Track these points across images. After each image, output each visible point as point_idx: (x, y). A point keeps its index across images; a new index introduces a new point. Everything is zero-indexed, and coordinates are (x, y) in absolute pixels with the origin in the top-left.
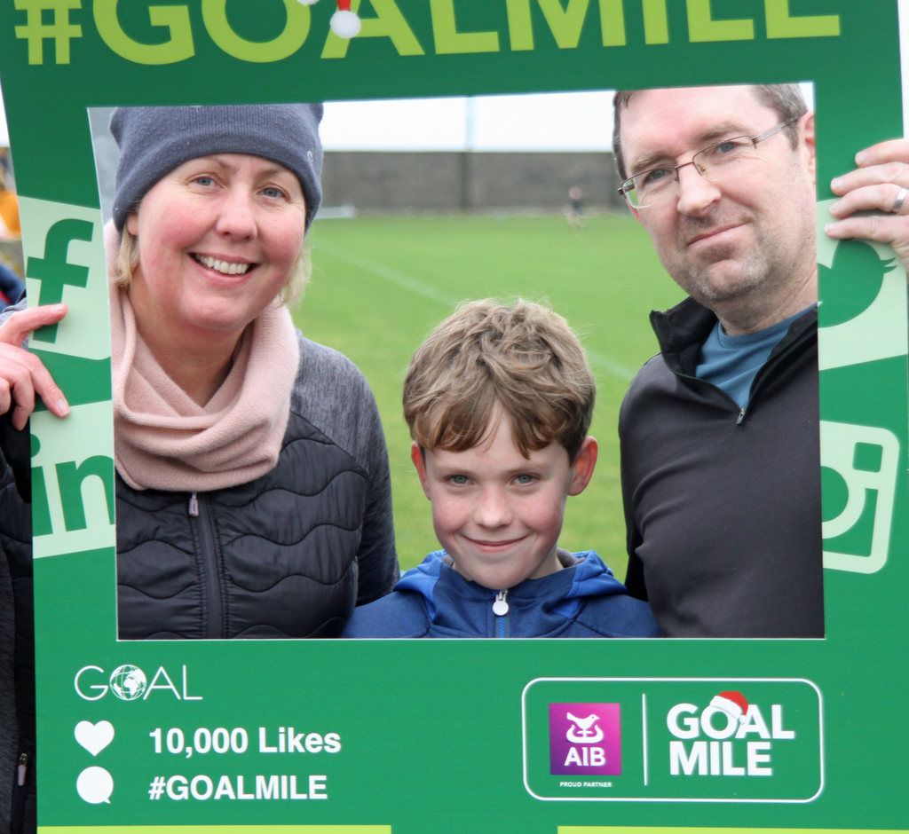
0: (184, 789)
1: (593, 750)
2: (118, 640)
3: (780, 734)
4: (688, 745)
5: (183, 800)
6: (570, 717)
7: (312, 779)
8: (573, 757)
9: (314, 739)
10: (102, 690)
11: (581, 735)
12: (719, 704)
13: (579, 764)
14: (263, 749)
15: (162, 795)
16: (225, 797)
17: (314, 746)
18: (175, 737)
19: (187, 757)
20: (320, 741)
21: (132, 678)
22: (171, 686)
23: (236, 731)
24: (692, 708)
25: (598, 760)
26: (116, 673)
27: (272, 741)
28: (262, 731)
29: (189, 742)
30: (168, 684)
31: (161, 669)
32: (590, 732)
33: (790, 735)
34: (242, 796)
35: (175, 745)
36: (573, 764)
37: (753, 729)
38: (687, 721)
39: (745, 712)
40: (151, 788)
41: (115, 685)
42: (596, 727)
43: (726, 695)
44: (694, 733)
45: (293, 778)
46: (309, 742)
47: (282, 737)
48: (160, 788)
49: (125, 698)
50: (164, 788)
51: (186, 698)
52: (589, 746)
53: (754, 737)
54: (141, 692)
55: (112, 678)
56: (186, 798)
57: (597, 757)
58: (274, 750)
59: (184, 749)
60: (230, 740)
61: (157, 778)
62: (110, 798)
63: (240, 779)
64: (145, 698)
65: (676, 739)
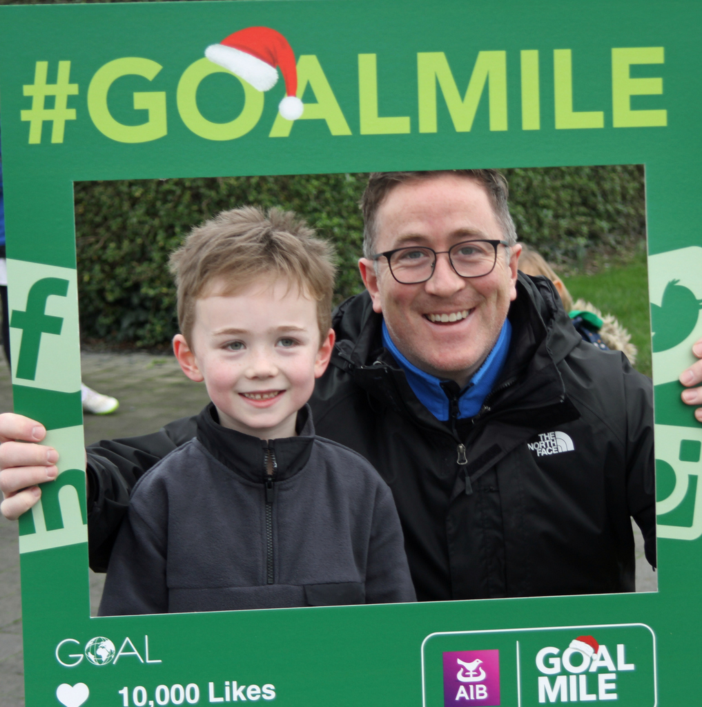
1: (478, 686)
2: (91, 617)
3: (623, 666)
4: (552, 679)
6: (460, 662)
8: (462, 693)
9: (254, 690)
10: (79, 658)
11: (468, 676)
12: (577, 646)
13: (467, 698)
14: (212, 699)
17: (254, 695)
18: (140, 694)
20: (258, 691)
21: (103, 647)
22: (136, 653)
23: (190, 686)
24: (555, 651)
25: (482, 695)
26: (90, 644)
27: (220, 692)
28: (211, 685)
29: (151, 696)
30: (133, 651)
31: (127, 639)
32: (476, 673)
33: (631, 667)
35: (140, 699)
36: (463, 699)
37: (602, 664)
38: (552, 661)
39: (596, 651)
41: (89, 653)
42: (480, 669)
43: (581, 639)
44: (557, 670)
46: (249, 692)
47: (227, 689)
49: (98, 664)
51: (148, 661)
52: (474, 684)
53: (603, 670)
54: (111, 658)
55: (87, 648)
57: (481, 692)
58: (221, 700)
59: (147, 703)
60: (185, 694)
64: (114, 663)
65: (543, 675)
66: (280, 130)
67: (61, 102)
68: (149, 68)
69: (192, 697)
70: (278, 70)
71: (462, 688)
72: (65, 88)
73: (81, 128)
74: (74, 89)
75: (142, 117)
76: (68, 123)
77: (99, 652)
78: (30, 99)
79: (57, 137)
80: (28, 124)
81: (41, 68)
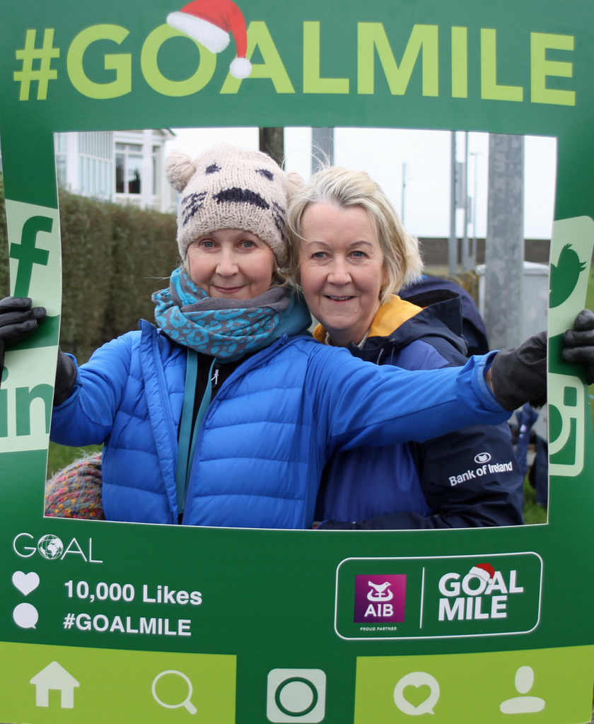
0: (89, 623)
1: (385, 606)
2: (44, 517)
3: (514, 589)
4: (452, 601)
5: (87, 630)
6: (370, 584)
7: (181, 622)
8: (371, 610)
9: (182, 595)
10: (32, 551)
11: (378, 596)
12: (476, 572)
13: (375, 615)
14: (146, 599)
15: (72, 626)
16: (117, 631)
17: (183, 600)
18: (83, 588)
19: (92, 601)
20: (187, 596)
21: (53, 544)
22: (81, 552)
23: (126, 586)
24: (456, 576)
25: (388, 613)
26: (42, 539)
27: (152, 594)
28: (145, 587)
29: (92, 591)
30: (79, 551)
31: (74, 539)
32: (384, 594)
33: (521, 590)
34: (129, 630)
35: (83, 593)
36: (371, 616)
37: (496, 587)
38: (453, 585)
39: (492, 577)
40: (65, 621)
41: (41, 548)
42: (389, 591)
43: (479, 566)
44: (457, 592)
45: (167, 621)
46: (179, 597)
47: (159, 592)
48: (71, 621)
49: (48, 558)
50: (74, 621)
51: (91, 561)
52: (382, 603)
53: (497, 593)
54: (59, 554)
55: (39, 543)
56: (90, 629)
57: (388, 610)
58: (153, 601)
59: (89, 596)
60: (122, 592)
61: (69, 614)
62: (36, 625)
63: (129, 619)
64: (62, 559)
65: (444, 597)
66: (230, 87)
67: (45, 64)
68: (118, 34)
69: (128, 595)
70: (229, 34)
71: (371, 606)
72: (49, 52)
73: (61, 85)
74: (56, 53)
75: (110, 76)
76: (51, 82)
78: (21, 62)
79: (42, 95)
80: (19, 83)
81: (31, 35)
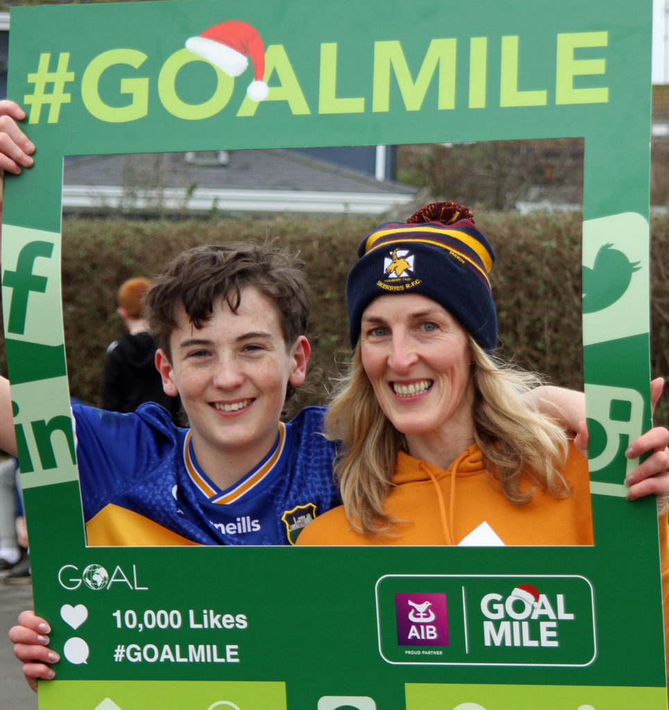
0: (138, 654)
1: (428, 627)
5: (138, 662)
6: (410, 603)
7: (228, 647)
8: (414, 632)
9: (228, 619)
10: (78, 582)
11: (419, 617)
12: (519, 594)
13: (419, 637)
14: (193, 625)
15: (123, 658)
16: (167, 660)
17: (228, 624)
18: (131, 617)
19: (140, 631)
20: (232, 620)
21: (98, 574)
22: (126, 580)
23: (173, 612)
24: (498, 597)
25: (432, 635)
26: (86, 570)
27: (199, 620)
28: (191, 612)
29: (140, 620)
30: (124, 578)
31: (118, 567)
32: (426, 614)
33: (571, 617)
34: (179, 660)
35: (131, 622)
36: (414, 638)
38: (495, 607)
39: (537, 600)
40: (115, 653)
41: (87, 578)
42: (430, 611)
45: (215, 647)
46: (224, 621)
47: (205, 617)
48: (122, 653)
49: (94, 588)
50: (125, 653)
51: (136, 588)
52: (425, 624)
54: (105, 584)
55: (84, 573)
56: (140, 660)
57: (432, 632)
58: (200, 626)
59: (137, 626)
60: (169, 619)
61: (119, 646)
62: (87, 660)
63: (177, 647)
64: (108, 588)
65: (488, 619)
67: (59, 88)
68: (135, 58)
70: (248, 58)
72: (63, 75)
73: (74, 110)
74: (71, 77)
75: (126, 100)
76: (63, 106)
77: (95, 577)
79: (53, 118)
80: (30, 106)
81: (45, 59)
